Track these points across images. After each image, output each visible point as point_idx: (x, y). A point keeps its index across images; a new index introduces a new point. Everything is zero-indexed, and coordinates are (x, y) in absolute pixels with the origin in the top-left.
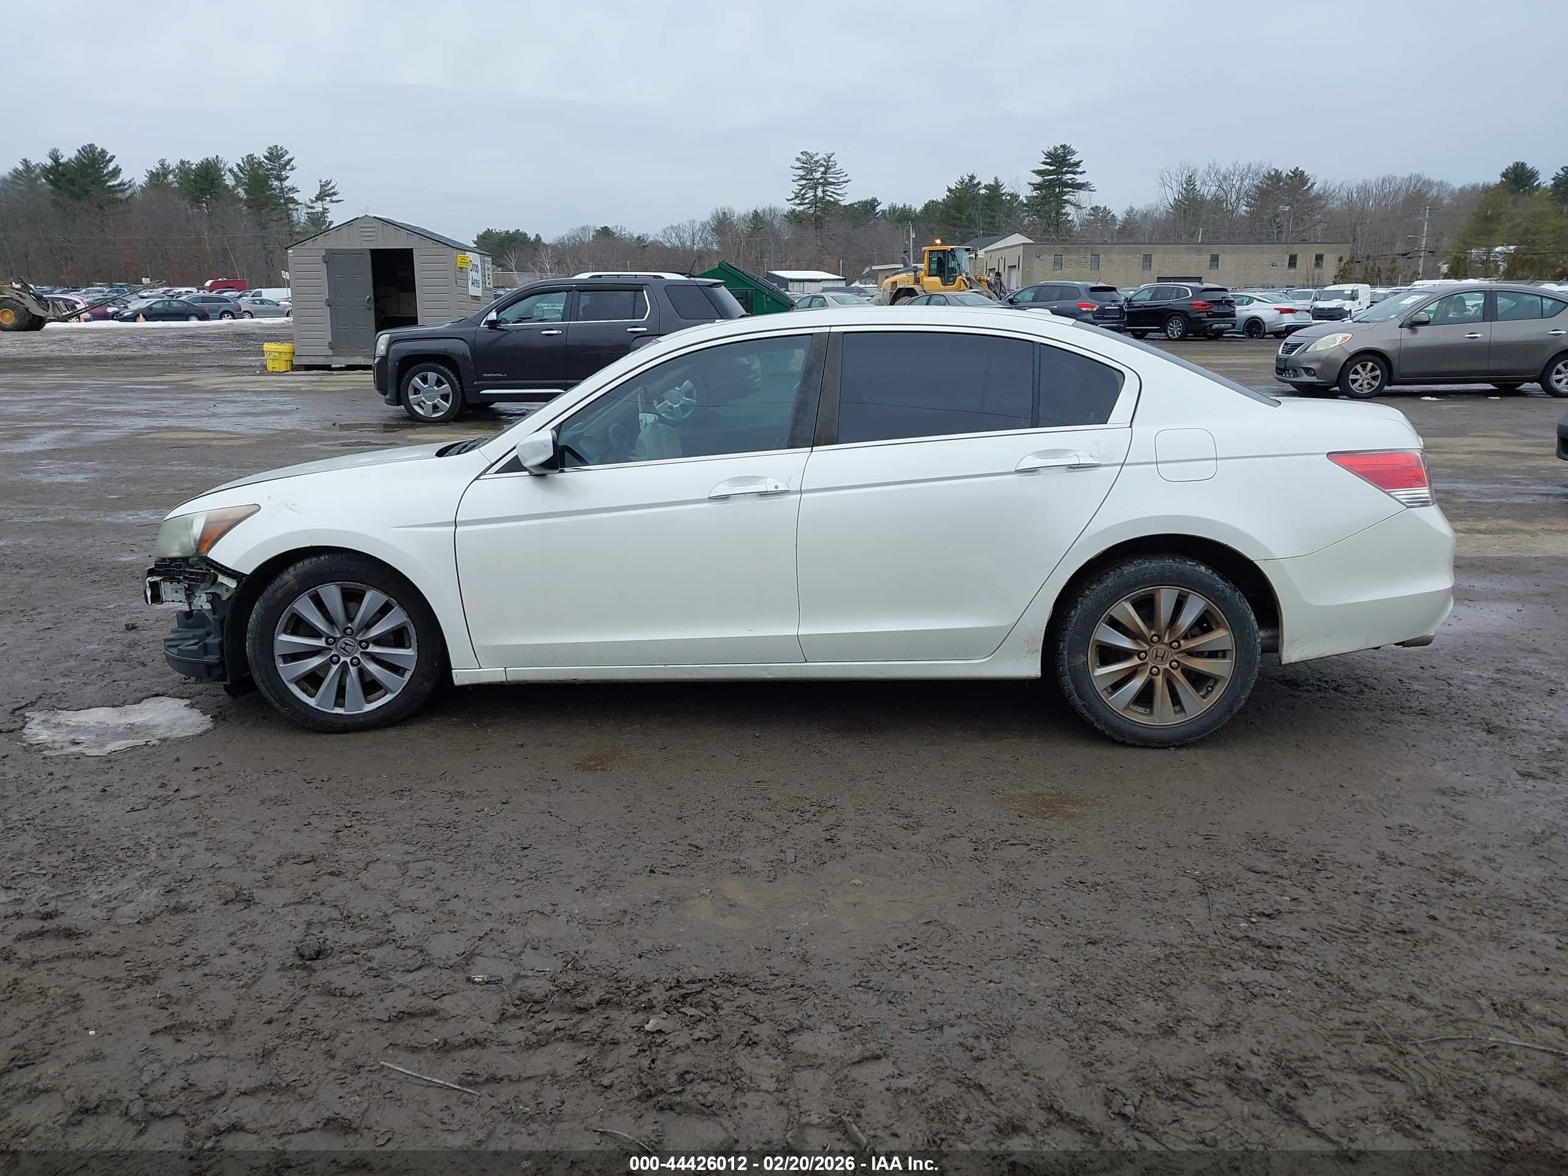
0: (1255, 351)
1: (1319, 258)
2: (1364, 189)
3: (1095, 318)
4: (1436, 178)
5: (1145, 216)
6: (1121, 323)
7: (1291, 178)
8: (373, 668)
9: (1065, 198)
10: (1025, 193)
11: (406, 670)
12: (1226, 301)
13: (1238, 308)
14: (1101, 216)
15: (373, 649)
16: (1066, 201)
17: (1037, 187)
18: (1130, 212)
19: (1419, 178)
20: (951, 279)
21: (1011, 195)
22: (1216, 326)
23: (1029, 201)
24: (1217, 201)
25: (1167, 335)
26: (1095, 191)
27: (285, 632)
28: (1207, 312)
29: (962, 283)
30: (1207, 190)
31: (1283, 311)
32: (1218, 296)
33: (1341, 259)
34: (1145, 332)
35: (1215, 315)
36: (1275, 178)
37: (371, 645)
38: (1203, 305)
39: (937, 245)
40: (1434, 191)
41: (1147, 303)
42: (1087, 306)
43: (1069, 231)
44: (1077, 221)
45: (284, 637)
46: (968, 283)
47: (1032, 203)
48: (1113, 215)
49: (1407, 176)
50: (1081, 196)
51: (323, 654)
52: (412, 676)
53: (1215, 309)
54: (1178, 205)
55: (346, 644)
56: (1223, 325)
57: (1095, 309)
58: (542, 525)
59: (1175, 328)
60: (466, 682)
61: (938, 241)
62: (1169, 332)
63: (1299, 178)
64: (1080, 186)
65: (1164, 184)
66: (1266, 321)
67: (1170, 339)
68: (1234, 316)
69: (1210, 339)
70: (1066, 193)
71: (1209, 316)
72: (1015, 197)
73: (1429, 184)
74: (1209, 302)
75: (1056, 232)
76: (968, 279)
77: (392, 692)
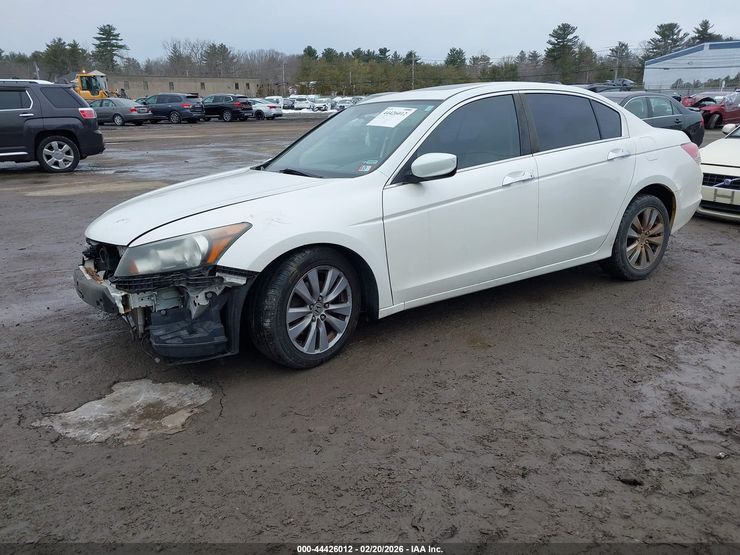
0: (275, 125)
1: (248, 85)
2: (252, 55)
3: (191, 111)
4: (280, 51)
5: (156, 63)
6: (202, 113)
7: (220, 48)
8: (332, 319)
9: (114, 52)
10: (91, 49)
11: (346, 316)
12: (248, 103)
13: (253, 106)
14: (132, 63)
15: (332, 307)
16: (115, 55)
17: (98, 46)
18: (148, 61)
19: (273, 51)
20: (96, 92)
21: (82, 50)
22: (246, 114)
23: (93, 53)
24: (188, 58)
25: (224, 120)
26: (129, 49)
27: (291, 306)
28: (241, 108)
29: (104, 95)
30: (185, 51)
31: (271, 107)
32: (244, 100)
33: (258, 86)
34: (210, 118)
35: (244, 109)
36: (213, 47)
37: (330, 305)
38: (239, 105)
39: (84, 73)
40: (280, 57)
41: (212, 104)
42: (187, 106)
43: (120, 70)
44: (122, 65)
45: (292, 310)
46: (106, 94)
47: (94, 55)
48: (138, 63)
49: (269, 50)
50: (122, 52)
51: (308, 317)
52: (350, 319)
53: (244, 106)
54: (171, 59)
55: (318, 307)
56: (249, 114)
57: (191, 107)
58: (428, 212)
59: (227, 116)
60: (385, 315)
61: (84, 71)
62: (225, 118)
63: (223, 48)
64: (121, 47)
65: (165, 48)
66: (264, 112)
67: (226, 121)
68: (252, 110)
69: (241, 121)
70: (114, 50)
71: (242, 110)
72: (84, 51)
73: (277, 54)
74: (241, 103)
75: (113, 71)
76: (107, 92)
77: (340, 332)
